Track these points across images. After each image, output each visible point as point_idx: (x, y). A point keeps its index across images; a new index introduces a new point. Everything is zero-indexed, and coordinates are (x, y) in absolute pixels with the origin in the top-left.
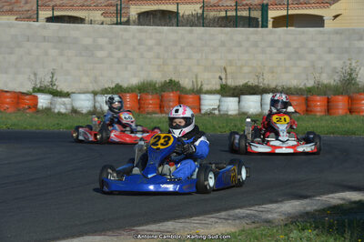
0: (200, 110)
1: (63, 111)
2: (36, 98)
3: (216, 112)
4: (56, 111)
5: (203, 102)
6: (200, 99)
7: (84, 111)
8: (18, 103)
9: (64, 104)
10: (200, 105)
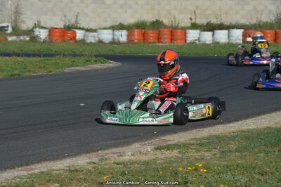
0: (186, 40)
1: (93, 41)
2: (75, 33)
3: (197, 42)
4: (88, 41)
5: (188, 35)
6: (185, 33)
7: (107, 42)
8: (63, 36)
9: (94, 37)
10: (186, 37)
